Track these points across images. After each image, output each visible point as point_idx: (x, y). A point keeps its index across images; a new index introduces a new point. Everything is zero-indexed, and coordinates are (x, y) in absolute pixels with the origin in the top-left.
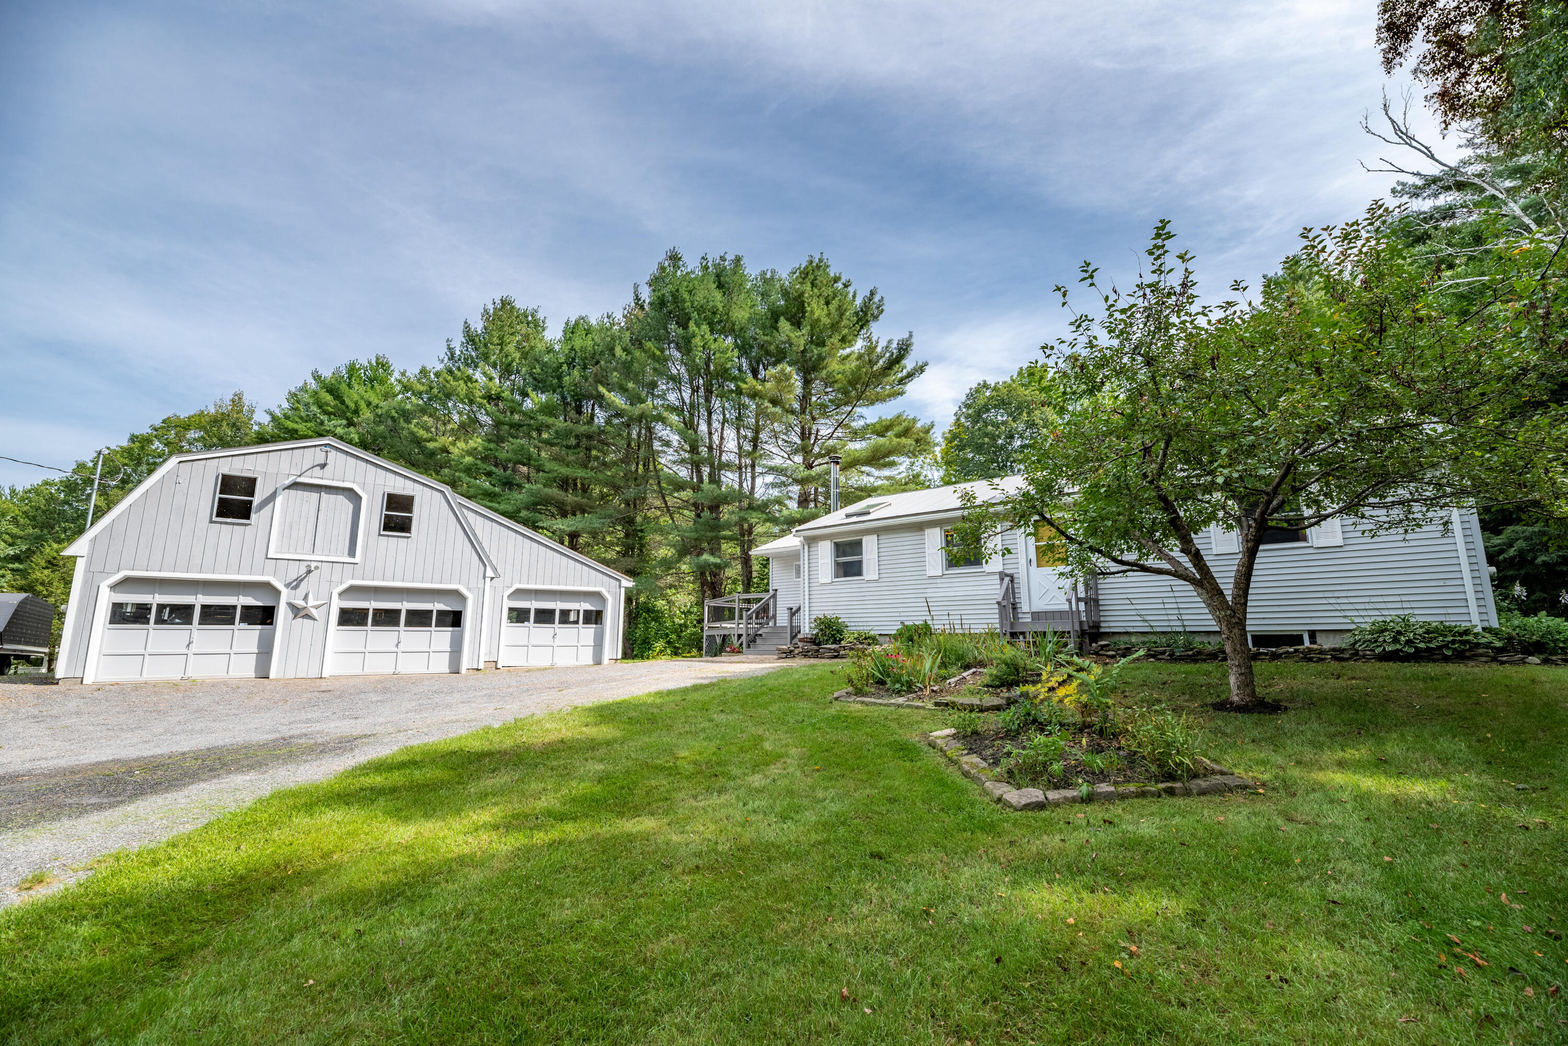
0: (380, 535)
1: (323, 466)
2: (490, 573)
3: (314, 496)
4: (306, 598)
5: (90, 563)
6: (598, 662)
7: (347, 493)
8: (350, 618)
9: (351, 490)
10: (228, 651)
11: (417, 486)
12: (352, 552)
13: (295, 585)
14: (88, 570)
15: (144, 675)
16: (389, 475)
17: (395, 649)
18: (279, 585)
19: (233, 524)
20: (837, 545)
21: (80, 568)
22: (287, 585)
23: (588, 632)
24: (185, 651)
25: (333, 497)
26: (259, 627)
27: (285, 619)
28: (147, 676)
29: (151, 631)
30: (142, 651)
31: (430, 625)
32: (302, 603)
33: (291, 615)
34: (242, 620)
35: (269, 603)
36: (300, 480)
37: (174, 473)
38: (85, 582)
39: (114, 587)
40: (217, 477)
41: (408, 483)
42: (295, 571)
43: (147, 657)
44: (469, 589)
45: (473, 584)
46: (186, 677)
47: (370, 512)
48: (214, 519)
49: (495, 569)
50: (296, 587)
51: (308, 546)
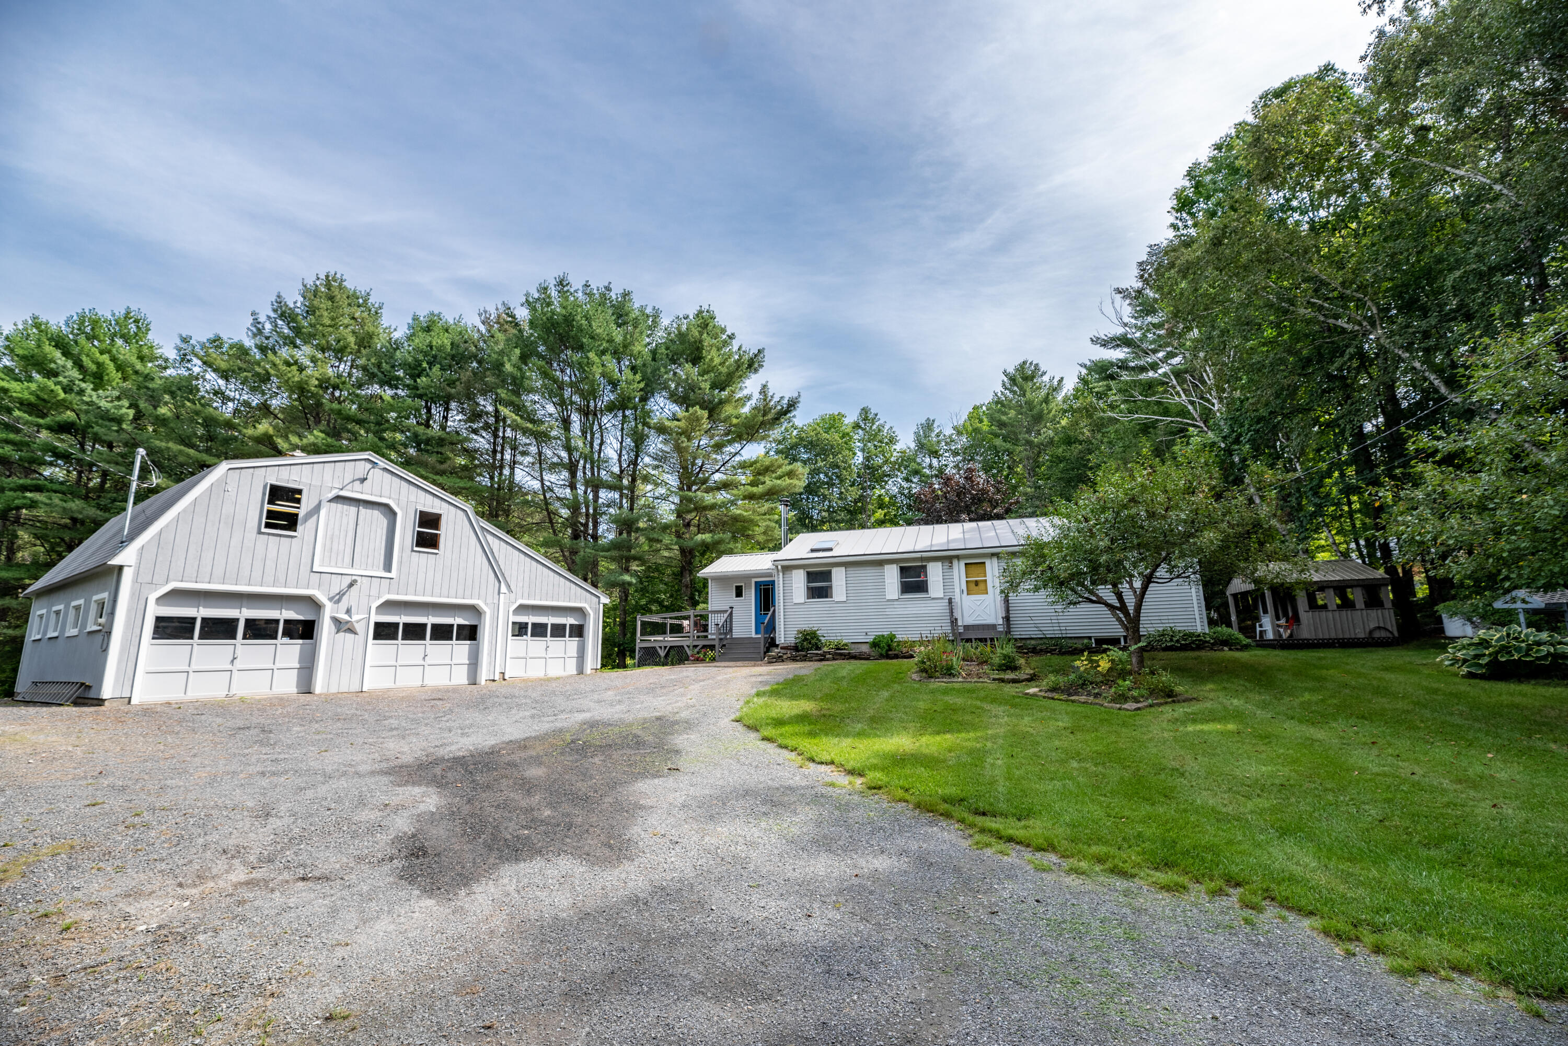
0: (413, 551)
1: (363, 480)
2: (504, 589)
3: (353, 509)
4: (348, 611)
5: (137, 574)
6: (581, 671)
7: (382, 508)
8: (384, 632)
9: (387, 506)
10: (271, 666)
11: (445, 505)
12: (388, 567)
13: (337, 599)
14: (135, 580)
15: (189, 693)
16: (421, 493)
17: (422, 663)
18: (322, 598)
19: (280, 536)
20: (808, 574)
21: (127, 577)
22: (331, 599)
23: (572, 644)
24: (229, 667)
25: (369, 511)
26: (300, 641)
27: (329, 633)
28: (192, 695)
29: (195, 646)
30: (186, 668)
31: (451, 639)
32: (346, 617)
33: (333, 629)
34: (285, 634)
35: (309, 617)
36: (343, 493)
37: (224, 480)
38: (132, 594)
39: (161, 600)
40: (265, 487)
41: (437, 501)
42: (338, 585)
43: (191, 674)
44: (486, 604)
45: (489, 601)
46: (231, 694)
47: (404, 528)
48: (264, 530)
49: (508, 586)
50: (338, 601)
51: (348, 559)
